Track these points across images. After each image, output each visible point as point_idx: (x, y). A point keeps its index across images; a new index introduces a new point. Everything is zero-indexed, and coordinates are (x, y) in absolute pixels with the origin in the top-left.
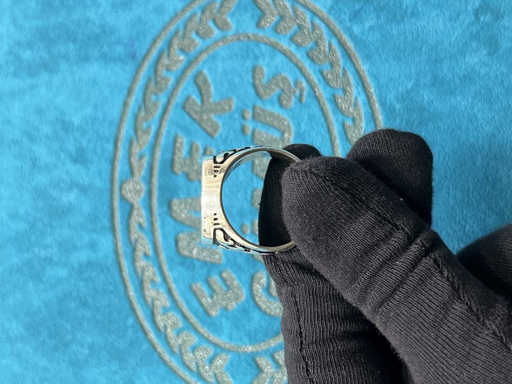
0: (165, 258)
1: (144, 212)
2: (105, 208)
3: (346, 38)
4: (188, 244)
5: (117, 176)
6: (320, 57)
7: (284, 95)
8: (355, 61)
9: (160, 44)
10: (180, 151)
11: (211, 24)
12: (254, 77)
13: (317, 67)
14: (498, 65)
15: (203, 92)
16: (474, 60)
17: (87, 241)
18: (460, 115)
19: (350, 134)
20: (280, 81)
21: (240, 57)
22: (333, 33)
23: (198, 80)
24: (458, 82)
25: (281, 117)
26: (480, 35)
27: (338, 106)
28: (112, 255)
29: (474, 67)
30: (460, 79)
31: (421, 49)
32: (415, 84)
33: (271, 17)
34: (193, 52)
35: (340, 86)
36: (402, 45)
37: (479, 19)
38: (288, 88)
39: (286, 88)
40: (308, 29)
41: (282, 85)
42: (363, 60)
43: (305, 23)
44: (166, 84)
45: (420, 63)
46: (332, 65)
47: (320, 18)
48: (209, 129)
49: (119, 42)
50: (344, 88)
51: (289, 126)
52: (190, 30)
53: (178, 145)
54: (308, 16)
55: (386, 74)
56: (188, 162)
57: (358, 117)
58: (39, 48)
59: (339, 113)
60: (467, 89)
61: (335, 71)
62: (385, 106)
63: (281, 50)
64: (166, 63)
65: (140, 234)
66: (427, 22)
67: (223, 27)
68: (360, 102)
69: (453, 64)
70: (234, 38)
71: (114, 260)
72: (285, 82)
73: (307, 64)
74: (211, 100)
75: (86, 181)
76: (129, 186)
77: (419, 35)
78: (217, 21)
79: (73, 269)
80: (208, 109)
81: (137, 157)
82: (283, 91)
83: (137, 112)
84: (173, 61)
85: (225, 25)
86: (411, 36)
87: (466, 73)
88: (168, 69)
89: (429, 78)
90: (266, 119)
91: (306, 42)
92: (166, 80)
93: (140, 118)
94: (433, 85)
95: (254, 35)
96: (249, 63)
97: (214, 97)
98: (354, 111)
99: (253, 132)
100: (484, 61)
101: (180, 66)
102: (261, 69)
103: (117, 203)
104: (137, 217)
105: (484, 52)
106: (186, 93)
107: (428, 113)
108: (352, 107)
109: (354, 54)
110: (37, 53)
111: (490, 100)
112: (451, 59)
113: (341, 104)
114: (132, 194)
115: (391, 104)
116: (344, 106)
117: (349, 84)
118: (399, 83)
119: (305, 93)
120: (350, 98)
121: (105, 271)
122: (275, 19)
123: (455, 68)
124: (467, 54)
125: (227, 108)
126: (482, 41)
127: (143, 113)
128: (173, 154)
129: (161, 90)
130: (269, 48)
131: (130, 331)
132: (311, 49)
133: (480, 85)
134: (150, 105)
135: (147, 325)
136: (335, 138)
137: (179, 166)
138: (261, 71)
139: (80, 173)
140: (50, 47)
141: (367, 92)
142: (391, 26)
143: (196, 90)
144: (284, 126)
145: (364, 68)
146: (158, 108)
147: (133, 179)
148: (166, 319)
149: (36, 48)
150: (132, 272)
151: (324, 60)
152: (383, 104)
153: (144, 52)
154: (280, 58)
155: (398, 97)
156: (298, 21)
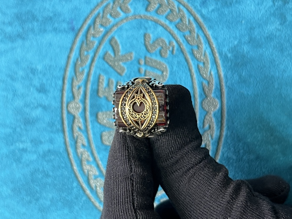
0: (95, 146)
1: (81, 120)
2: (59, 118)
3: (198, 16)
4: (108, 138)
5: (65, 100)
6: (183, 28)
7: (162, 50)
8: (204, 30)
9: (89, 22)
10: (102, 84)
11: (119, 9)
12: (145, 40)
13: (182, 34)
14: (286, 30)
15: (115, 48)
16: (272, 28)
17: (48, 138)
18: (265, 59)
19: (202, 72)
20: (160, 42)
21: (136, 28)
22: (191, 14)
23: (112, 42)
24: (263, 40)
25: (161, 63)
26: (275, 13)
27: (194, 56)
28: (63, 146)
29: (273, 31)
30: (264, 39)
31: (242, 22)
32: (239, 42)
33: (154, 5)
34: (108, 26)
35: (195, 44)
36: (231, 20)
37: (275, 4)
38: (165, 46)
39: (164, 46)
40: (176, 11)
41: (161, 44)
42: (209, 29)
43: (174, 8)
44: (93, 45)
45: (241, 29)
46: (190, 32)
47: (183, 6)
48: (119, 71)
49: (64, 21)
50: (198, 45)
51: (166, 68)
52: (107, 13)
53: (101, 80)
54: (176, 4)
55: (222, 36)
56: (107, 90)
57: (206, 62)
58: (16, 25)
59: (195, 60)
60: (269, 44)
61: (192, 36)
62: (222, 55)
63: (160, 24)
64: (92, 33)
65: (79, 133)
66: (245, 6)
67: (126, 11)
68: (208, 54)
69: (260, 30)
70: (133, 18)
71: (64, 148)
72: (163, 42)
73: (176, 32)
74: (120, 54)
75: (47, 103)
76: (72, 105)
77: (240, 14)
78: (122, 8)
79: (39, 154)
80: (118, 59)
81: (77, 88)
82: (162, 47)
83: (76, 61)
84: (96, 32)
85: (127, 10)
86: (236, 15)
87: (268, 35)
88: (94, 36)
89: (247, 38)
90: (152, 64)
91: (175, 19)
92: (93, 43)
93: (77, 65)
94: (249, 42)
95: (144, 16)
96: (142, 32)
97: (121, 52)
98: (204, 58)
99: (145, 71)
100: (278, 28)
101: (101, 35)
102: (149, 35)
103: (65, 115)
104: (77, 123)
105: (278, 23)
106: (105, 50)
107: (247, 59)
108: (203, 56)
109: (203, 25)
110: (15, 29)
111: (282, 51)
112: (259, 27)
113: (196, 54)
114: (74, 109)
115: (226, 54)
116: (198, 56)
117: (201, 43)
118: (230, 42)
119: (175, 49)
120: (201, 50)
121: (59, 155)
122: (157, 6)
123: (262, 33)
124: (268, 25)
125: (129, 58)
126: (277, 17)
127: (80, 63)
128: (98, 86)
129: (90, 48)
130: (154, 23)
131: (75, 190)
132: (178, 23)
133: (276, 42)
134: (84, 57)
135: (85, 186)
136: (193, 74)
137: (102, 93)
138: (148, 36)
139: (42, 98)
140: (22, 25)
141: (211, 47)
142: (224, 9)
143: (111, 48)
144: (163, 68)
145: (209, 33)
146: (88, 59)
147: (74, 101)
148: (96, 182)
149: (14, 25)
150: (75, 156)
151: (186, 29)
152: (221, 54)
153: (79, 26)
154: (160, 29)
155: (229, 50)
156: (170, 7)
